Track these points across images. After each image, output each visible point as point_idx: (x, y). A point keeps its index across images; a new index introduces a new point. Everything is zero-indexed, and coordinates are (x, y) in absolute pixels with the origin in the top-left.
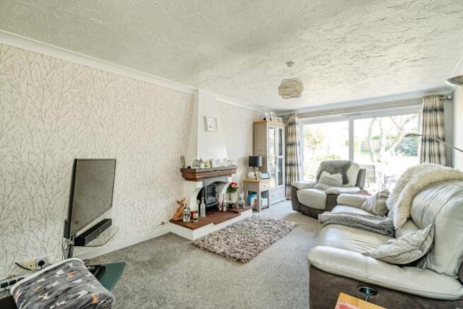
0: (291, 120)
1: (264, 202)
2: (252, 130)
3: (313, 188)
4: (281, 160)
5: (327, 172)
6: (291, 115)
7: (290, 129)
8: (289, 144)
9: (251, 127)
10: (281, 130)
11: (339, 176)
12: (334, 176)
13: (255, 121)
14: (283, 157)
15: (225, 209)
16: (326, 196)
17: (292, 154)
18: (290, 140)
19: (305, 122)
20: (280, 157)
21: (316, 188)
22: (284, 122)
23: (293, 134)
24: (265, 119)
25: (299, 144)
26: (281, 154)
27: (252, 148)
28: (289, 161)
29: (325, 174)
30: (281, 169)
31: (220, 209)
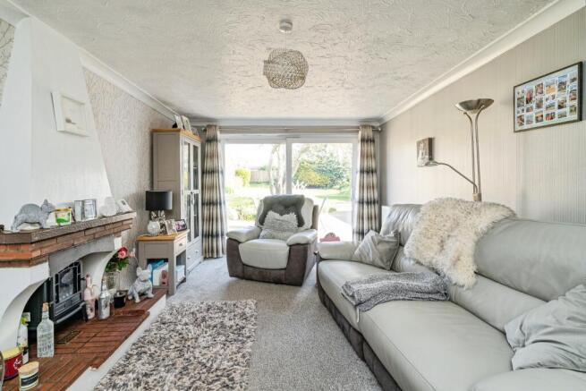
0: (210, 133)
1: (179, 272)
2: (148, 145)
3: (258, 237)
4: (196, 196)
5: (275, 211)
6: (209, 126)
7: (208, 148)
8: (207, 171)
9: (148, 137)
10: (195, 148)
11: (292, 217)
12: (286, 217)
13: (154, 128)
14: (198, 191)
15: (105, 313)
16: (288, 248)
17: (212, 187)
18: (208, 165)
19: (228, 141)
20: (196, 192)
21: (263, 238)
22: (200, 137)
23: (214, 156)
24: (175, 126)
25: (222, 172)
26: (196, 187)
27: (148, 176)
28: (207, 196)
29: (272, 215)
30: (197, 212)
31: (91, 315)
